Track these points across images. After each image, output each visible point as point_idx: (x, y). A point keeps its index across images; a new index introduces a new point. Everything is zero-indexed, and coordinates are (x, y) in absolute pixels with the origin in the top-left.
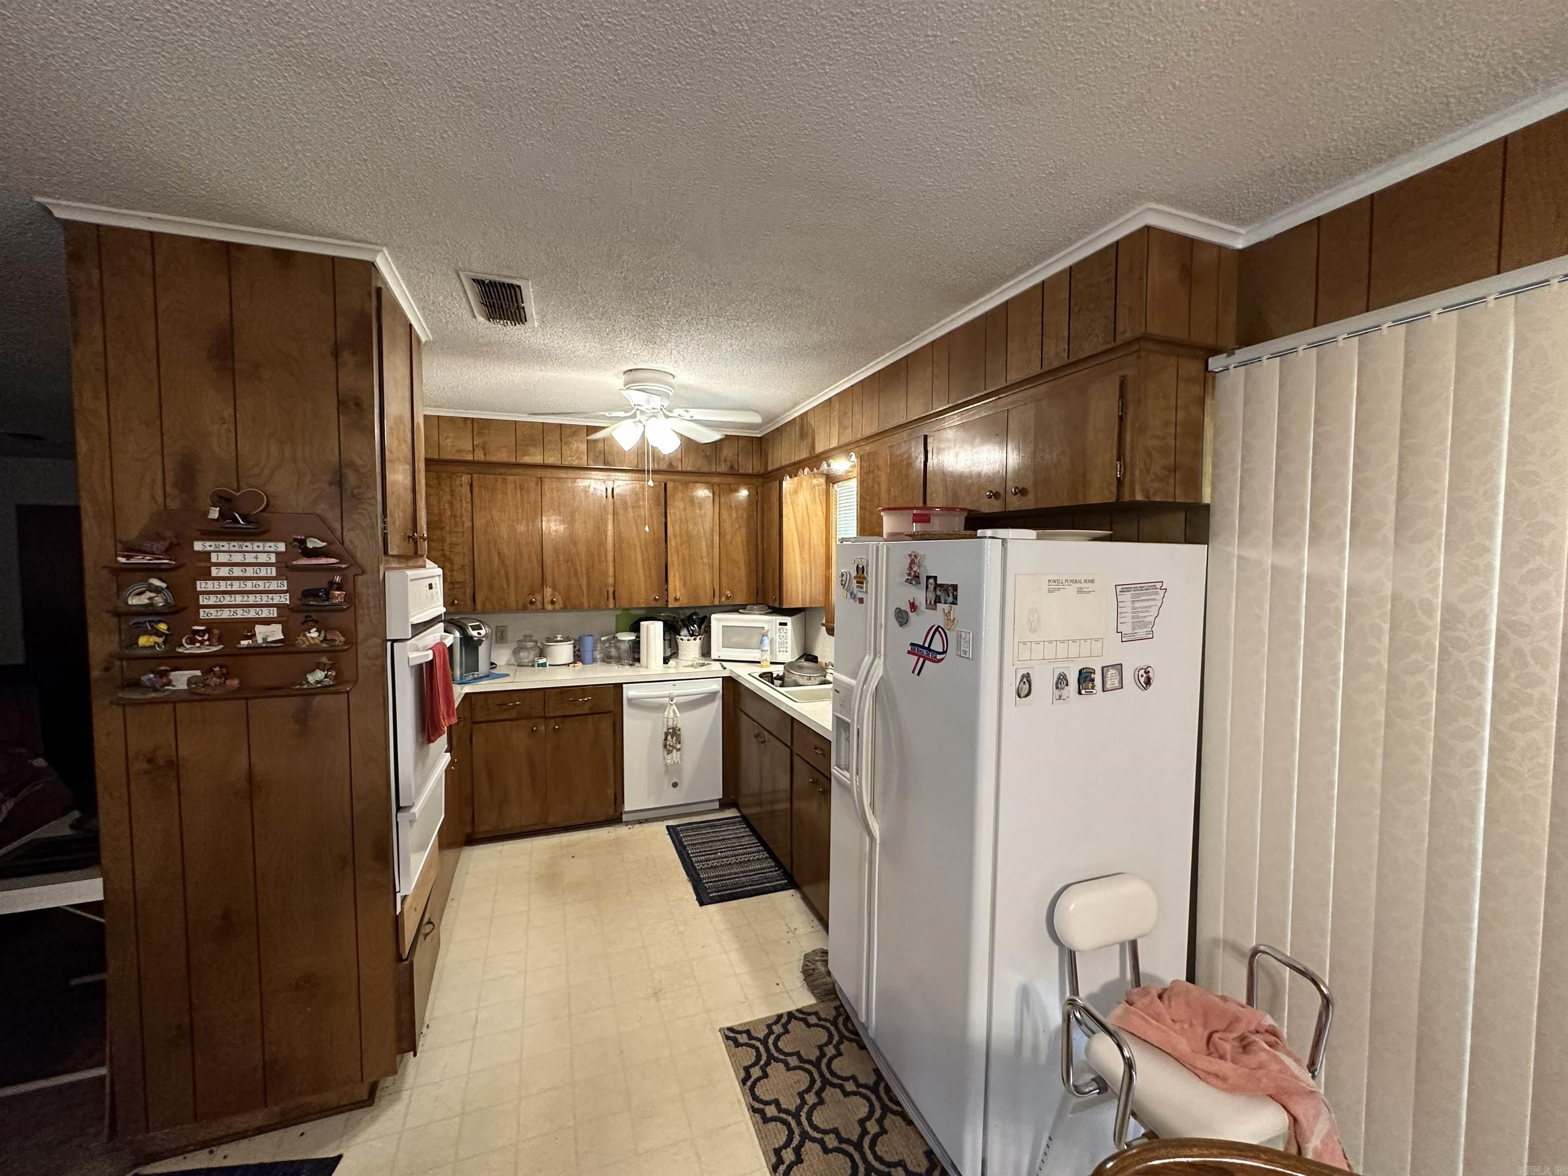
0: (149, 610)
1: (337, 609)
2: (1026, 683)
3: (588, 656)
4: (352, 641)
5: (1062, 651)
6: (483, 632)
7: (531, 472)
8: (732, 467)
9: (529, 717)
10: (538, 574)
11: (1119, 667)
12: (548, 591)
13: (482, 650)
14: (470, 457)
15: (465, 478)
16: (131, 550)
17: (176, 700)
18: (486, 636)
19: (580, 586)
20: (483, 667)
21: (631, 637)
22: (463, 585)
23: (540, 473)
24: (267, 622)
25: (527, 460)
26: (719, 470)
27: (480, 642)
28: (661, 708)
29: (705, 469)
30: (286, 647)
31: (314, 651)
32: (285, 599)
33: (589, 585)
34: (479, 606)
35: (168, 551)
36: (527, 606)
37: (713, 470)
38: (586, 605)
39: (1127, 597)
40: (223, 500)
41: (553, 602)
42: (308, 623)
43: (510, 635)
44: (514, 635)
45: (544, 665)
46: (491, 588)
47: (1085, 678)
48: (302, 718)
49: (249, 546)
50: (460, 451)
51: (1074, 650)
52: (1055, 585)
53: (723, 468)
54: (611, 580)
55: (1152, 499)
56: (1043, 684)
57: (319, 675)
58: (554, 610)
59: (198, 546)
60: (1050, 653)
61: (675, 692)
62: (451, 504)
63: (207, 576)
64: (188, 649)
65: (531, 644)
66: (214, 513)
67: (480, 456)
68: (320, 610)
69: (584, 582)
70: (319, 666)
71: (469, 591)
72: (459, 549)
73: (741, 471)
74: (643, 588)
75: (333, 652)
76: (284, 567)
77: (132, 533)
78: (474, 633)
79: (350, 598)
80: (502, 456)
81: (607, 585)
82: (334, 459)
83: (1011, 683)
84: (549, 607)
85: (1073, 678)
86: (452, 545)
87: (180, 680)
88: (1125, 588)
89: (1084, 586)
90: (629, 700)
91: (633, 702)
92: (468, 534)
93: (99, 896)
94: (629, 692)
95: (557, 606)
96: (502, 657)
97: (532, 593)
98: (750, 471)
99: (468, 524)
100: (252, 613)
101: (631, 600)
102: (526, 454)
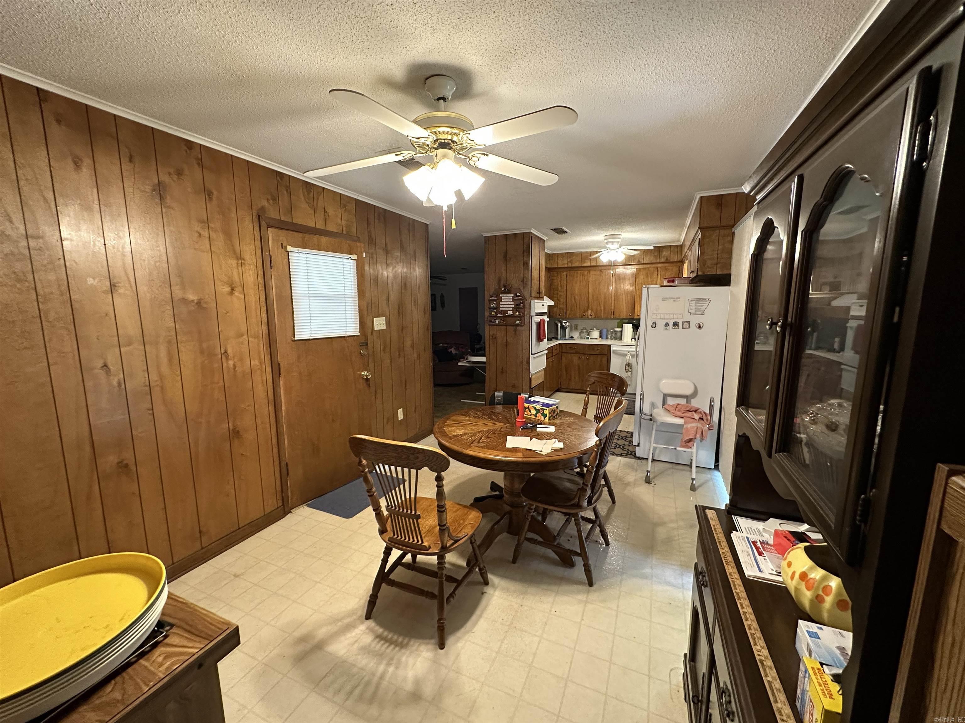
0: (493, 308)
1: (521, 308)
2: (654, 325)
3: (604, 336)
4: (524, 315)
5: (667, 317)
6: (567, 324)
7: (587, 269)
8: (667, 259)
9: (579, 353)
10: (587, 305)
11: (689, 322)
12: (590, 311)
13: (567, 330)
14: (566, 266)
15: (565, 273)
16: (491, 296)
17: (496, 325)
18: (568, 326)
19: (601, 310)
20: (567, 337)
21: (620, 330)
22: (563, 309)
23: (589, 269)
24: (510, 311)
25: (585, 265)
26: (661, 261)
27: (566, 327)
28: (626, 355)
29: (654, 261)
30: (512, 316)
31: (517, 317)
32: (513, 306)
33: (604, 308)
34: (567, 316)
35: (496, 297)
36: (583, 317)
37: (658, 261)
38: (603, 317)
39: (694, 302)
40: (504, 286)
41: (591, 315)
42: (517, 311)
43: (579, 327)
44: (580, 328)
45: (588, 338)
46: (571, 310)
47: (676, 324)
48: (515, 331)
49: (508, 295)
50: (564, 264)
51: (671, 316)
52: (664, 299)
53: (663, 260)
54: (613, 308)
55: (706, 274)
56: (661, 324)
57: (518, 322)
58: (591, 319)
59: (501, 295)
60: (663, 316)
61: (631, 350)
62: (560, 282)
63: (502, 301)
64: (498, 315)
65: (585, 331)
66: (503, 289)
67: (570, 265)
68: (518, 308)
69: (602, 308)
70: (518, 320)
71: (565, 311)
72: (562, 297)
73: (671, 261)
74: (625, 311)
75: (521, 317)
76: (513, 299)
77: (491, 293)
78: (564, 324)
79: (524, 306)
80: (577, 264)
81: (611, 309)
82: (522, 276)
83: (650, 323)
84: (590, 317)
85: (671, 324)
86: (560, 295)
87: (497, 321)
88: (693, 300)
89: (676, 300)
90: (613, 351)
91: (615, 352)
92: (565, 292)
93: (485, 361)
94: (613, 348)
95: (593, 317)
96: (576, 335)
97: (584, 312)
98: (676, 260)
99: (565, 288)
100: (508, 309)
101: (620, 315)
102: (584, 262)
